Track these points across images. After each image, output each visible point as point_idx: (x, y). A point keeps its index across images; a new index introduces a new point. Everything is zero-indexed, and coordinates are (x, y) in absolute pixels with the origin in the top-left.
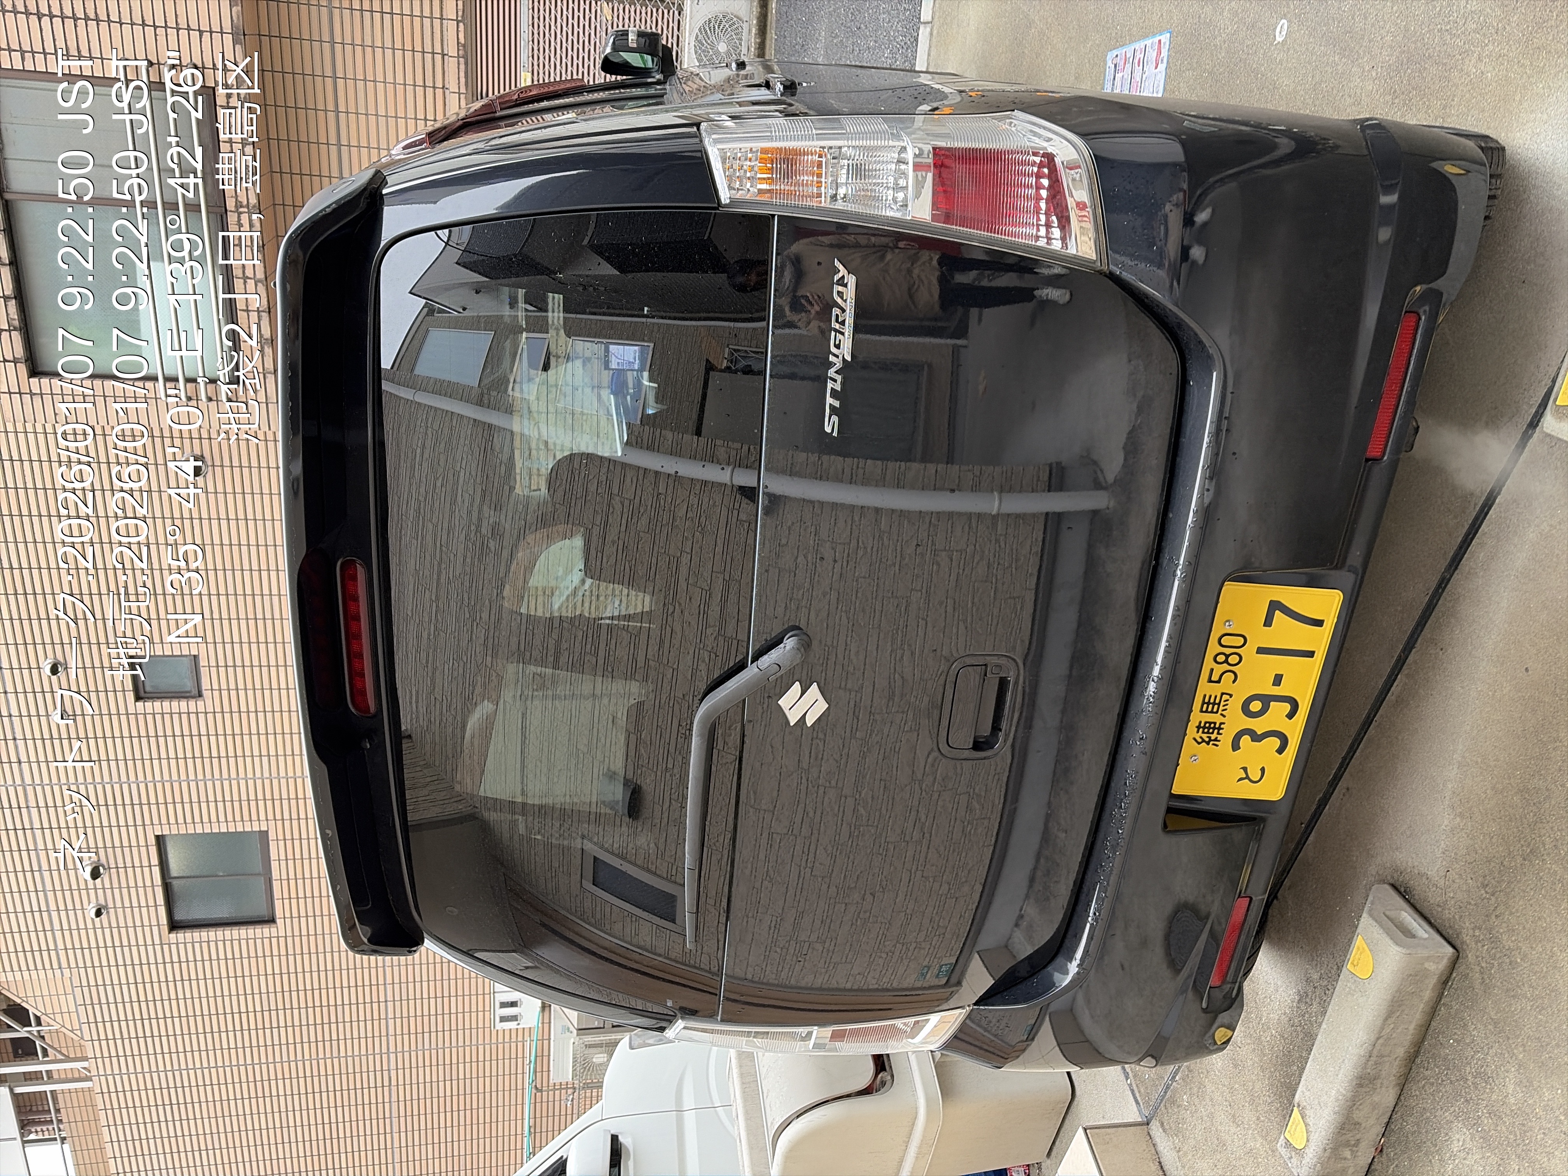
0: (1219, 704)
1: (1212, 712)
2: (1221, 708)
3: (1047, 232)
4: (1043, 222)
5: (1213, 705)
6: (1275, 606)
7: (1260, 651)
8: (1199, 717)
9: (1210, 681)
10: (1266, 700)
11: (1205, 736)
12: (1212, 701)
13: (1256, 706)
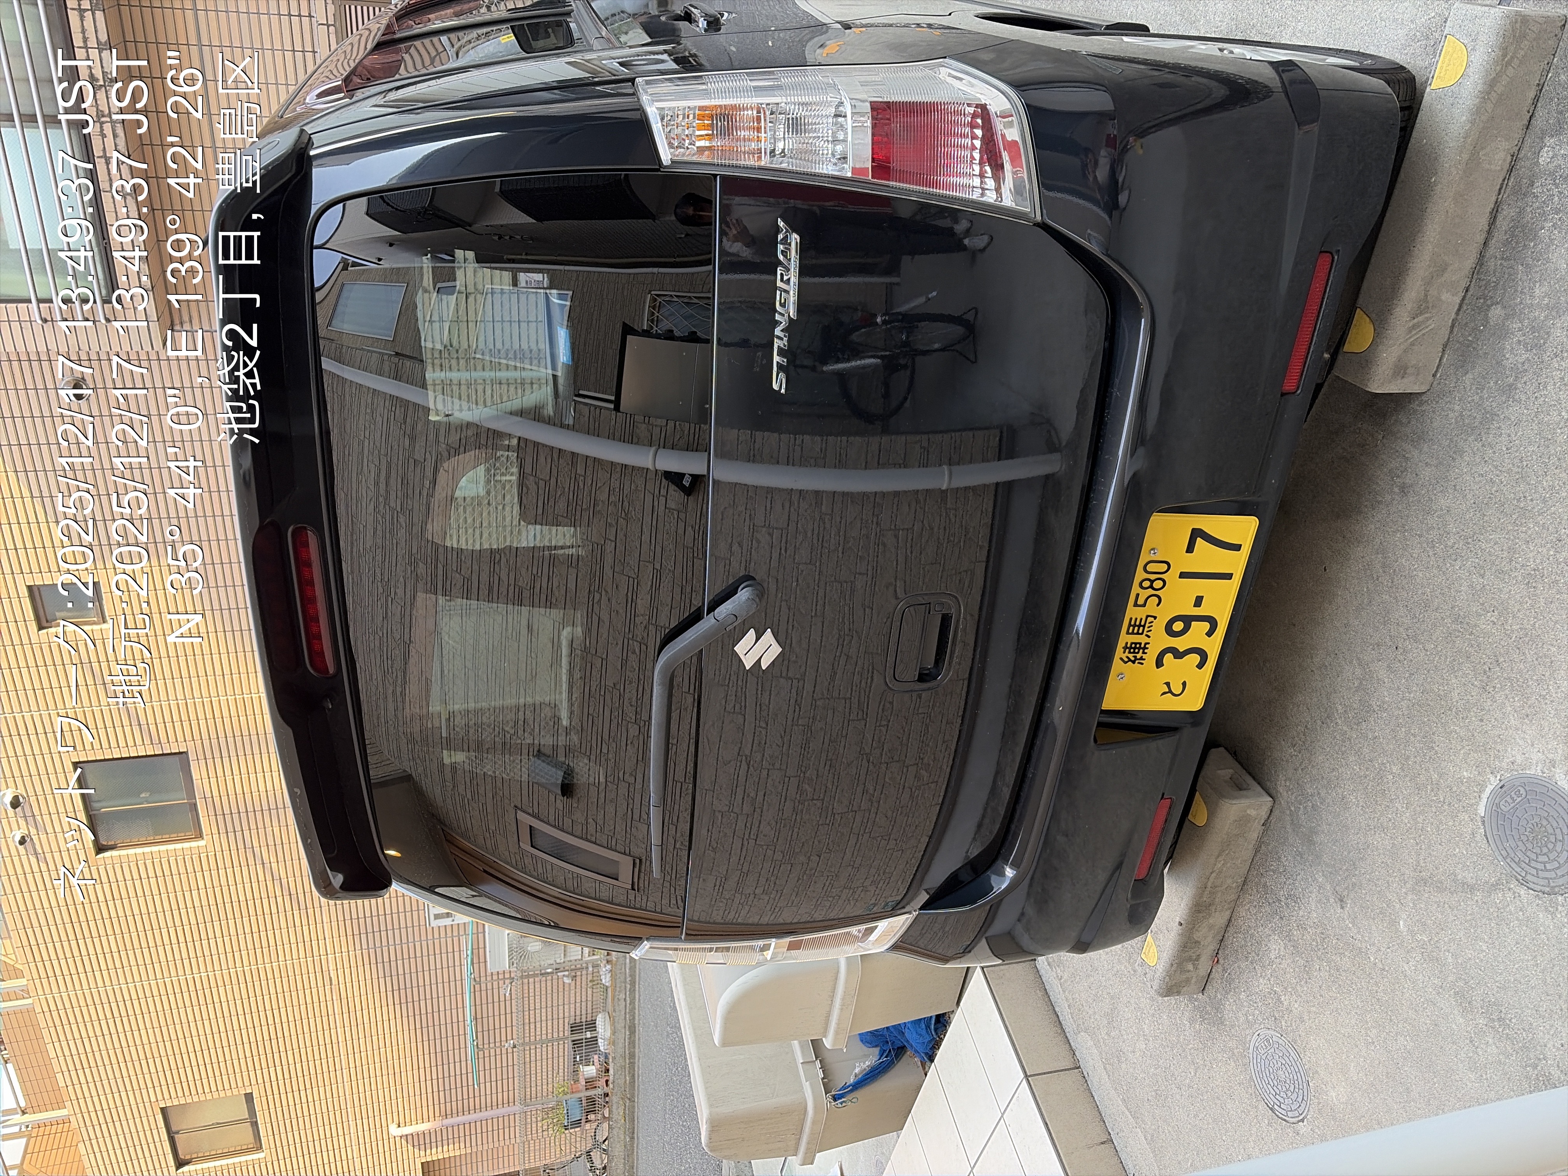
0: (1144, 626)
1: (1138, 633)
2: (1146, 629)
3: (982, 182)
4: (977, 172)
5: (1138, 627)
6: (1197, 534)
7: (1183, 575)
8: (1124, 639)
9: (1136, 605)
10: (1188, 620)
11: (1131, 656)
12: (1138, 623)
13: (1178, 626)
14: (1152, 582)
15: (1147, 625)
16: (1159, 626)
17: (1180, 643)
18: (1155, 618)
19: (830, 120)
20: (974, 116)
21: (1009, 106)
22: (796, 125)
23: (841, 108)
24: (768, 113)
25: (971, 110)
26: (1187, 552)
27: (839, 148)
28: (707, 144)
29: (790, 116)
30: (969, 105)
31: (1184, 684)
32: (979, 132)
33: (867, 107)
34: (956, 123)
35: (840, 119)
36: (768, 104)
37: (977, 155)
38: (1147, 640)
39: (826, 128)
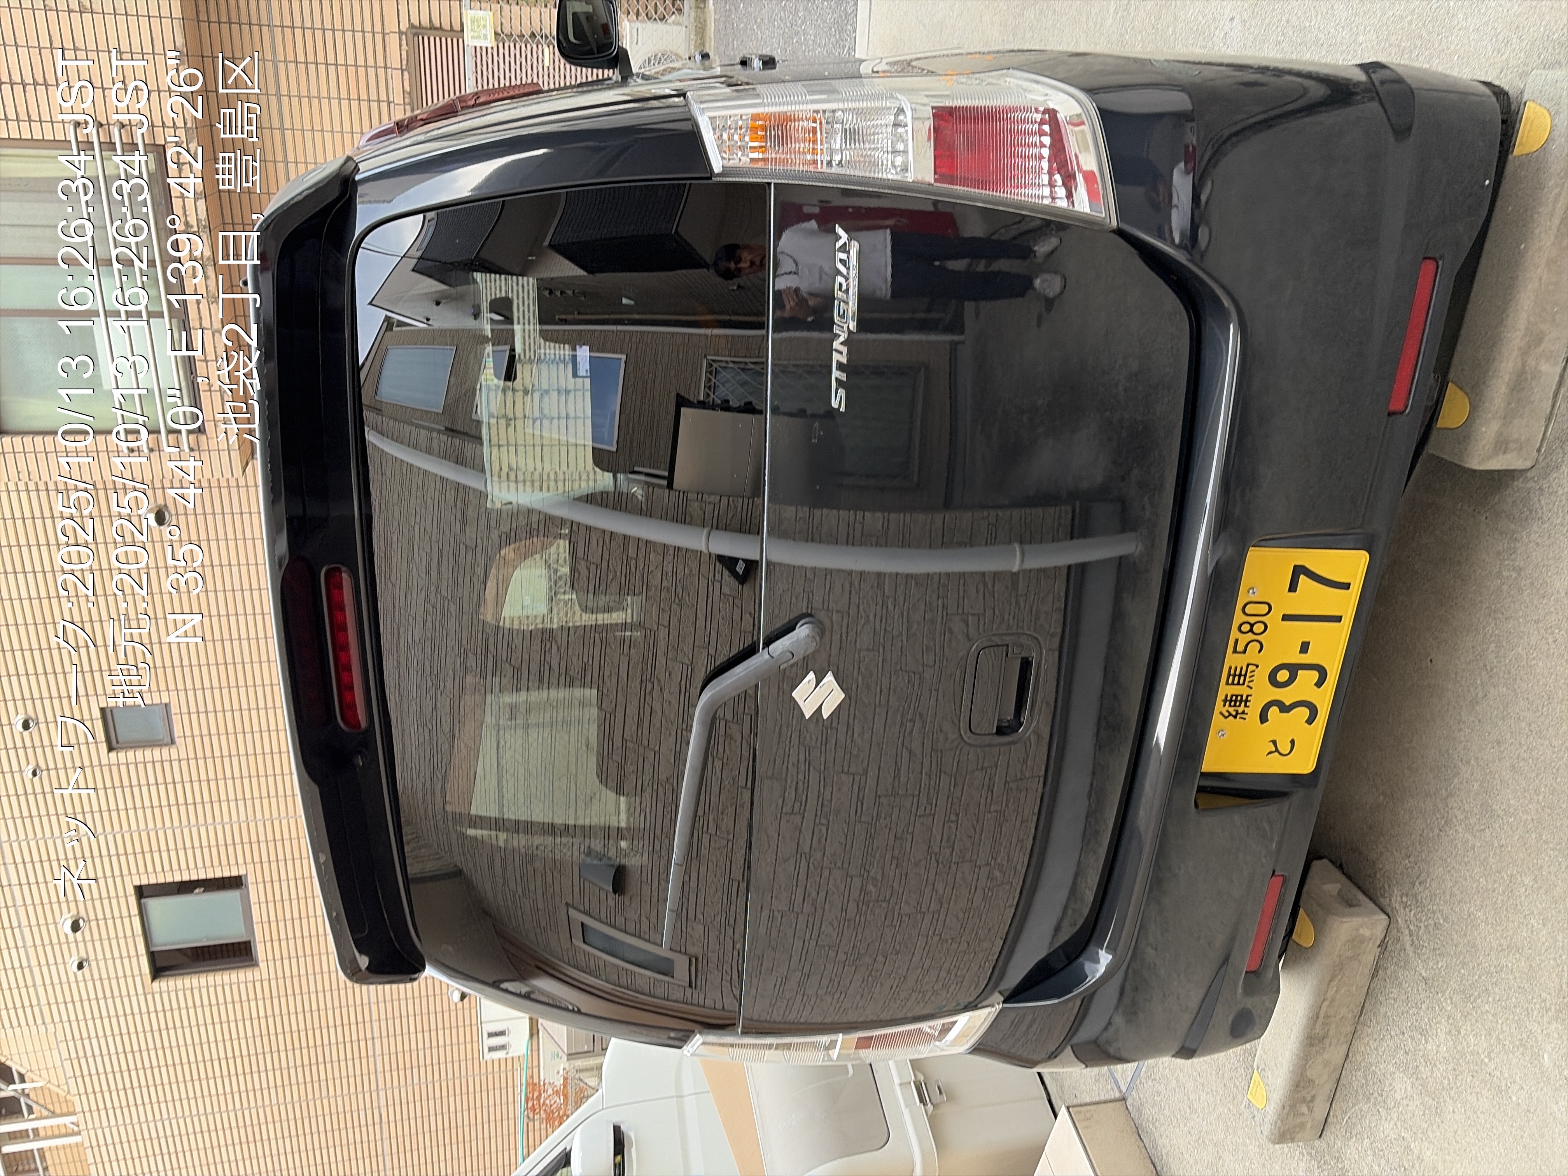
0: (1245, 676)
1: (1238, 684)
2: (1247, 679)
3: (1051, 192)
4: (1046, 181)
5: (1239, 677)
6: (1299, 571)
7: (1286, 618)
8: (1225, 690)
9: (1235, 651)
10: (1294, 669)
11: (1232, 710)
12: (1238, 672)
13: (1283, 676)
14: (1252, 625)
15: (1248, 674)
16: (1261, 676)
17: (1287, 696)
18: (1257, 666)
19: (890, 129)
20: (1042, 122)
21: (1079, 110)
22: (852, 135)
23: (901, 117)
24: (824, 122)
25: (1038, 117)
26: (1290, 590)
27: (899, 160)
28: (761, 156)
29: (847, 127)
30: (1037, 111)
31: (1293, 742)
32: (1047, 140)
33: (929, 113)
34: (1023, 133)
35: (900, 130)
36: (824, 112)
37: (1045, 165)
38: (1249, 691)
39: (884, 138)
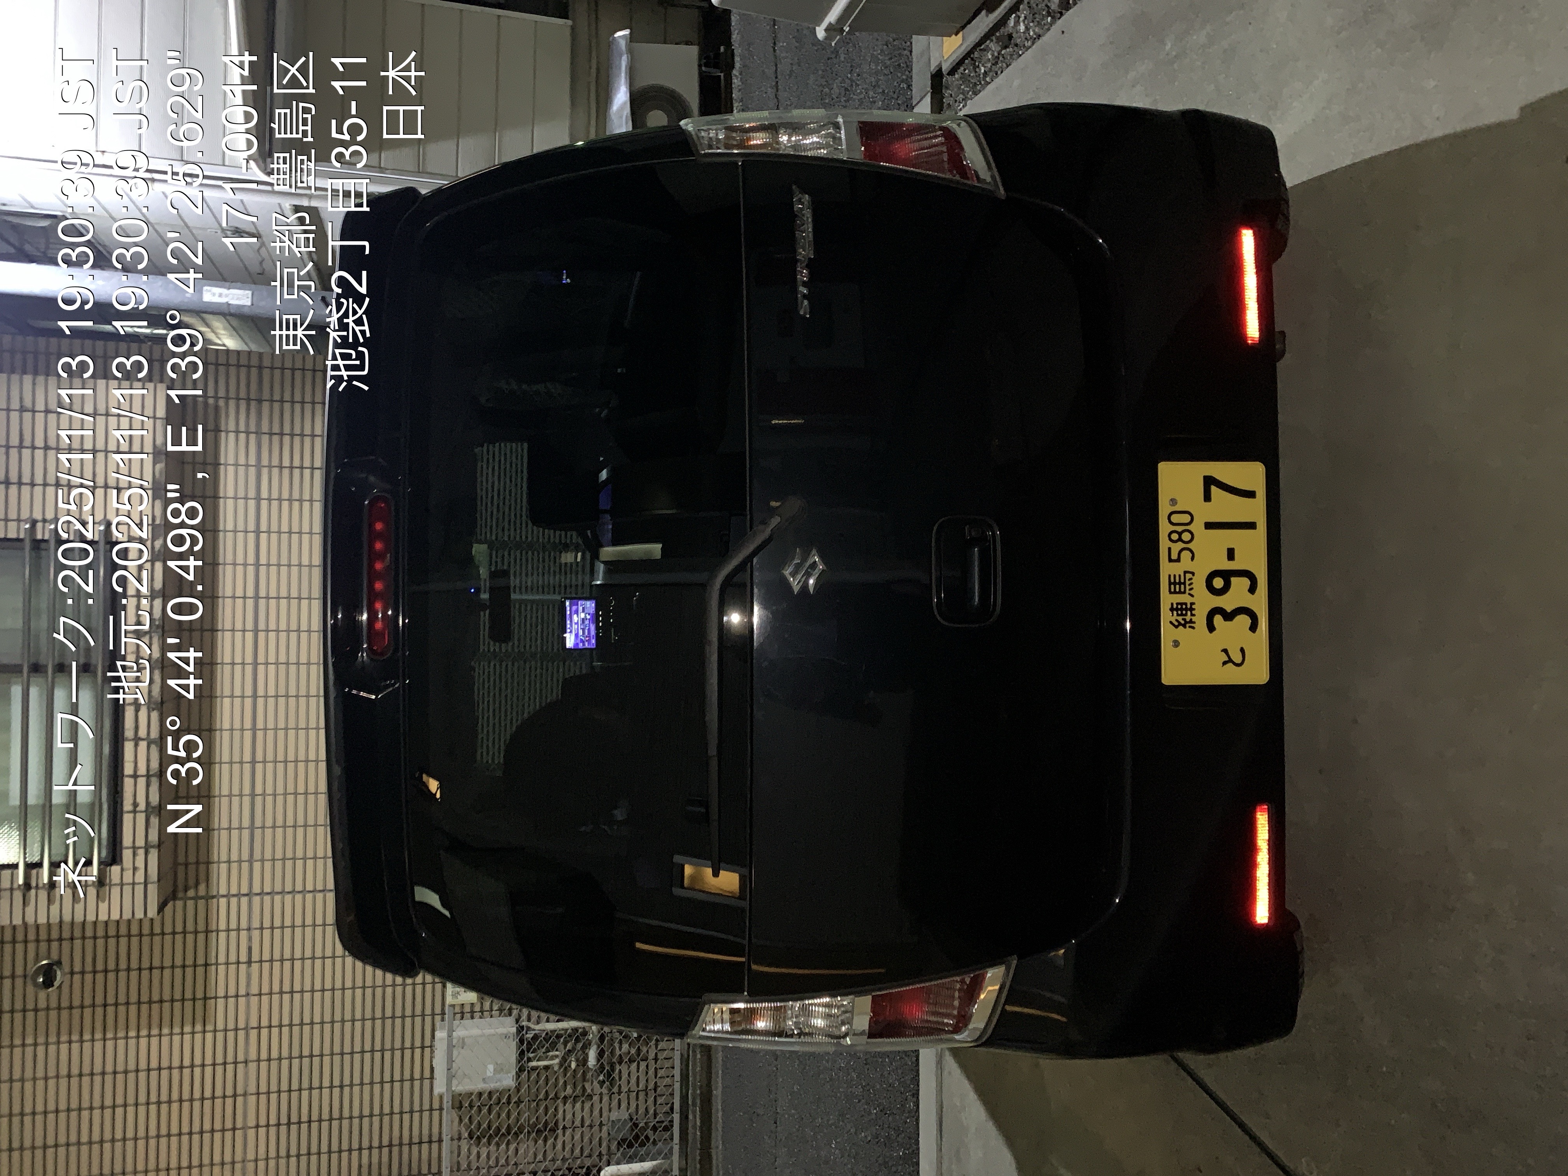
0: (1184, 583)
1: (1180, 592)
2: (1188, 588)
5: (1179, 585)
6: (1208, 482)
7: (1208, 526)
8: (1166, 599)
9: (1169, 560)
10: (1227, 575)
11: (1180, 619)
12: (1177, 580)
13: (1218, 583)
14: (1179, 534)
15: (1188, 582)
16: (1199, 583)
17: (1226, 603)
18: (1193, 574)
26: (1205, 501)
31: (1242, 651)
38: (1192, 600)
